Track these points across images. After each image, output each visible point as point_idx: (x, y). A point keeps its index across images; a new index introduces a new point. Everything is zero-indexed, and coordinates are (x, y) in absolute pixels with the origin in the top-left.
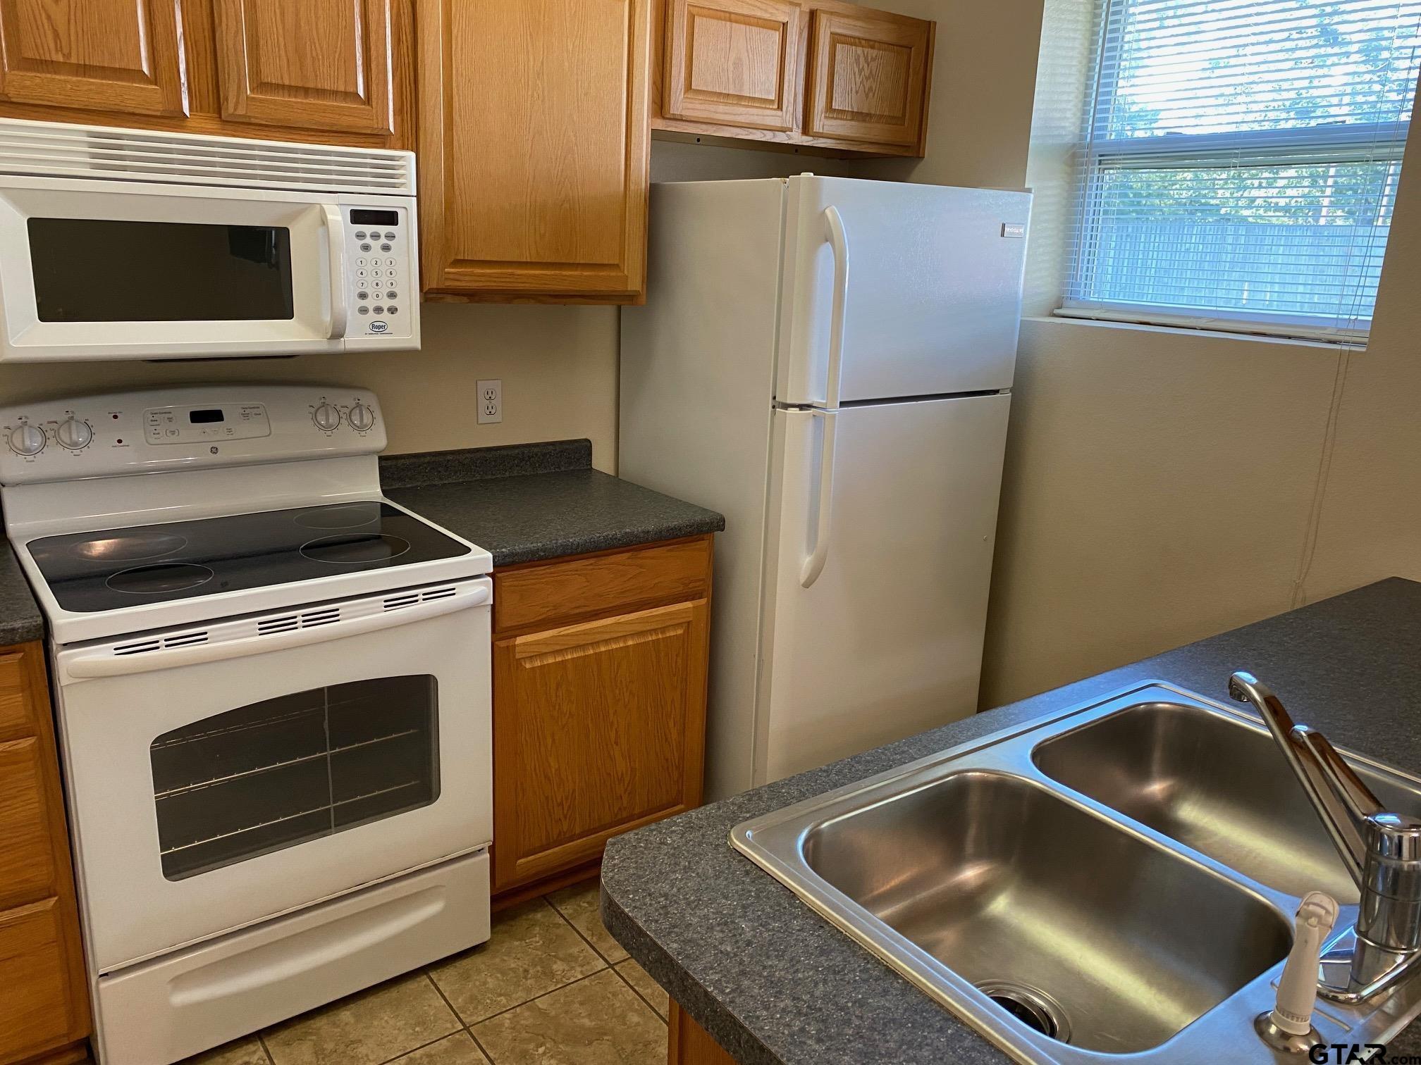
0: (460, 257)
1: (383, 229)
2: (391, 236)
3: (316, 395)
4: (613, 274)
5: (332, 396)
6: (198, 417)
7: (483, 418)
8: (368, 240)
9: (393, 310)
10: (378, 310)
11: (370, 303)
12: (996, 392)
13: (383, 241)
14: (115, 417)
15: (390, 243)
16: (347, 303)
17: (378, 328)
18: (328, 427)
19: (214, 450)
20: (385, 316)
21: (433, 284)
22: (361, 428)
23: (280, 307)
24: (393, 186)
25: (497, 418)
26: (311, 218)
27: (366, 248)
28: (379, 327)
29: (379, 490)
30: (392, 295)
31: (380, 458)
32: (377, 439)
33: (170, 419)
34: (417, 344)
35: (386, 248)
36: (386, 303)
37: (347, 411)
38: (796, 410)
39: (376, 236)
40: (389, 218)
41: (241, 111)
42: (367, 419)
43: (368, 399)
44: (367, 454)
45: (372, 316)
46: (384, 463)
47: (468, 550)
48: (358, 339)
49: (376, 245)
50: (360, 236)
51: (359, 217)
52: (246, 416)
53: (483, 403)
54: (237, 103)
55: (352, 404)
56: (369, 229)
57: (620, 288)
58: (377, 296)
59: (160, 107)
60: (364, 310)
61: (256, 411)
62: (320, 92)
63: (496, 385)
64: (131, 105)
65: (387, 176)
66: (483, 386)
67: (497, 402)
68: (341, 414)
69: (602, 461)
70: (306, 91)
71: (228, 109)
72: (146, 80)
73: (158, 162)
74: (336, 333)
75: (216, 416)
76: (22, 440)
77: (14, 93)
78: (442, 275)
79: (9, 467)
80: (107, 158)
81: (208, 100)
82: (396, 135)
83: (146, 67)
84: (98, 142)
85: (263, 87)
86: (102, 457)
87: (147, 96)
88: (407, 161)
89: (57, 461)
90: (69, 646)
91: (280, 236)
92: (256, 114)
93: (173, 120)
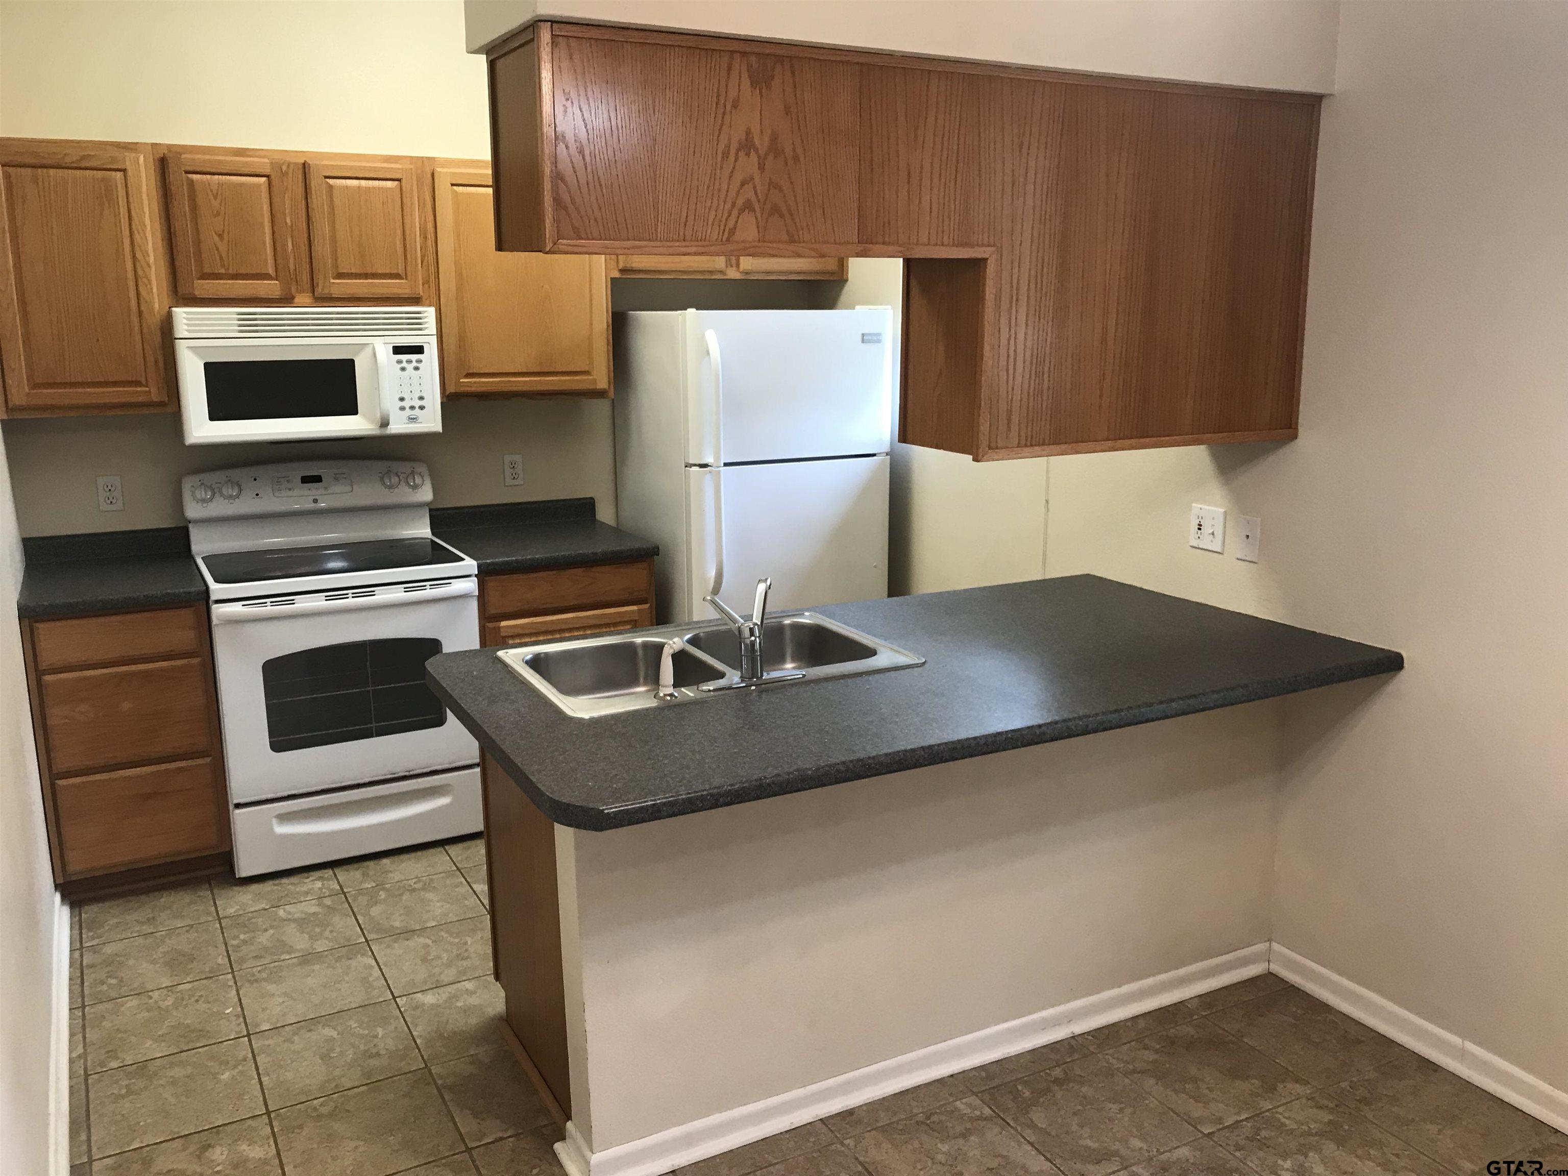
0: (471, 371)
1: (414, 357)
2: (419, 361)
3: (382, 465)
4: (586, 377)
5: (395, 465)
6: (306, 480)
7: (508, 482)
8: (404, 364)
9: (422, 408)
10: (412, 408)
11: (407, 404)
12: (874, 455)
13: (414, 364)
14: (255, 480)
15: (418, 365)
16: (390, 405)
17: (412, 419)
18: (391, 487)
19: (315, 501)
20: (417, 412)
21: (451, 389)
22: (415, 487)
23: (351, 408)
24: (420, 329)
25: (519, 481)
26: (368, 351)
27: (403, 369)
28: (414, 419)
29: (429, 530)
30: (421, 398)
31: (430, 510)
32: (426, 494)
33: (288, 481)
34: (440, 429)
35: (417, 369)
36: (418, 403)
37: (405, 476)
38: (697, 468)
39: (409, 362)
40: (419, 350)
41: (326, 291)
42: (418, 480)
43: (423, 469)
44: (420, 505)
45: (408, 412)
46: (434, 513)
47: (462, 559)
48: (398, 426)
49: (410, 367)
50: (399, 362)
51: (398, 350)
52: (336, 479)
53: (508, 471)
54: (323, 287)
55: (409, 471)
56: (404, 357)
57: (591, 387)
58: (411, 399)
59: (278, 293)
60: (402, 409)
61: (344, 476)
62: (375, 276)
63: (518, 458)
64: (262, 293)
65: (416, 323)
66: (508, 459)
67: (519, 469)
68: (401, 478)
69: (605, 514)
70: (366, 276)
71: (319, 290)
72: (271, 278)
73: (276, 326)
74: (385, 424)
75: (317, 479)
76: (201, 494)
77: (198, 293)
78: (458, 383)
79: (193, 510)
80: (248, 325)
81: (307, 286)
82: (425, 297)
83: (271, 271)
84: (242, 317)
85: (340, 276)
86: (246, 505)
87: (271, 287)
88: (429, 313)
89: (220, 507)
90: (218, 602)
91: (349, 365)
92: (336, 292)
93: (286, 300)
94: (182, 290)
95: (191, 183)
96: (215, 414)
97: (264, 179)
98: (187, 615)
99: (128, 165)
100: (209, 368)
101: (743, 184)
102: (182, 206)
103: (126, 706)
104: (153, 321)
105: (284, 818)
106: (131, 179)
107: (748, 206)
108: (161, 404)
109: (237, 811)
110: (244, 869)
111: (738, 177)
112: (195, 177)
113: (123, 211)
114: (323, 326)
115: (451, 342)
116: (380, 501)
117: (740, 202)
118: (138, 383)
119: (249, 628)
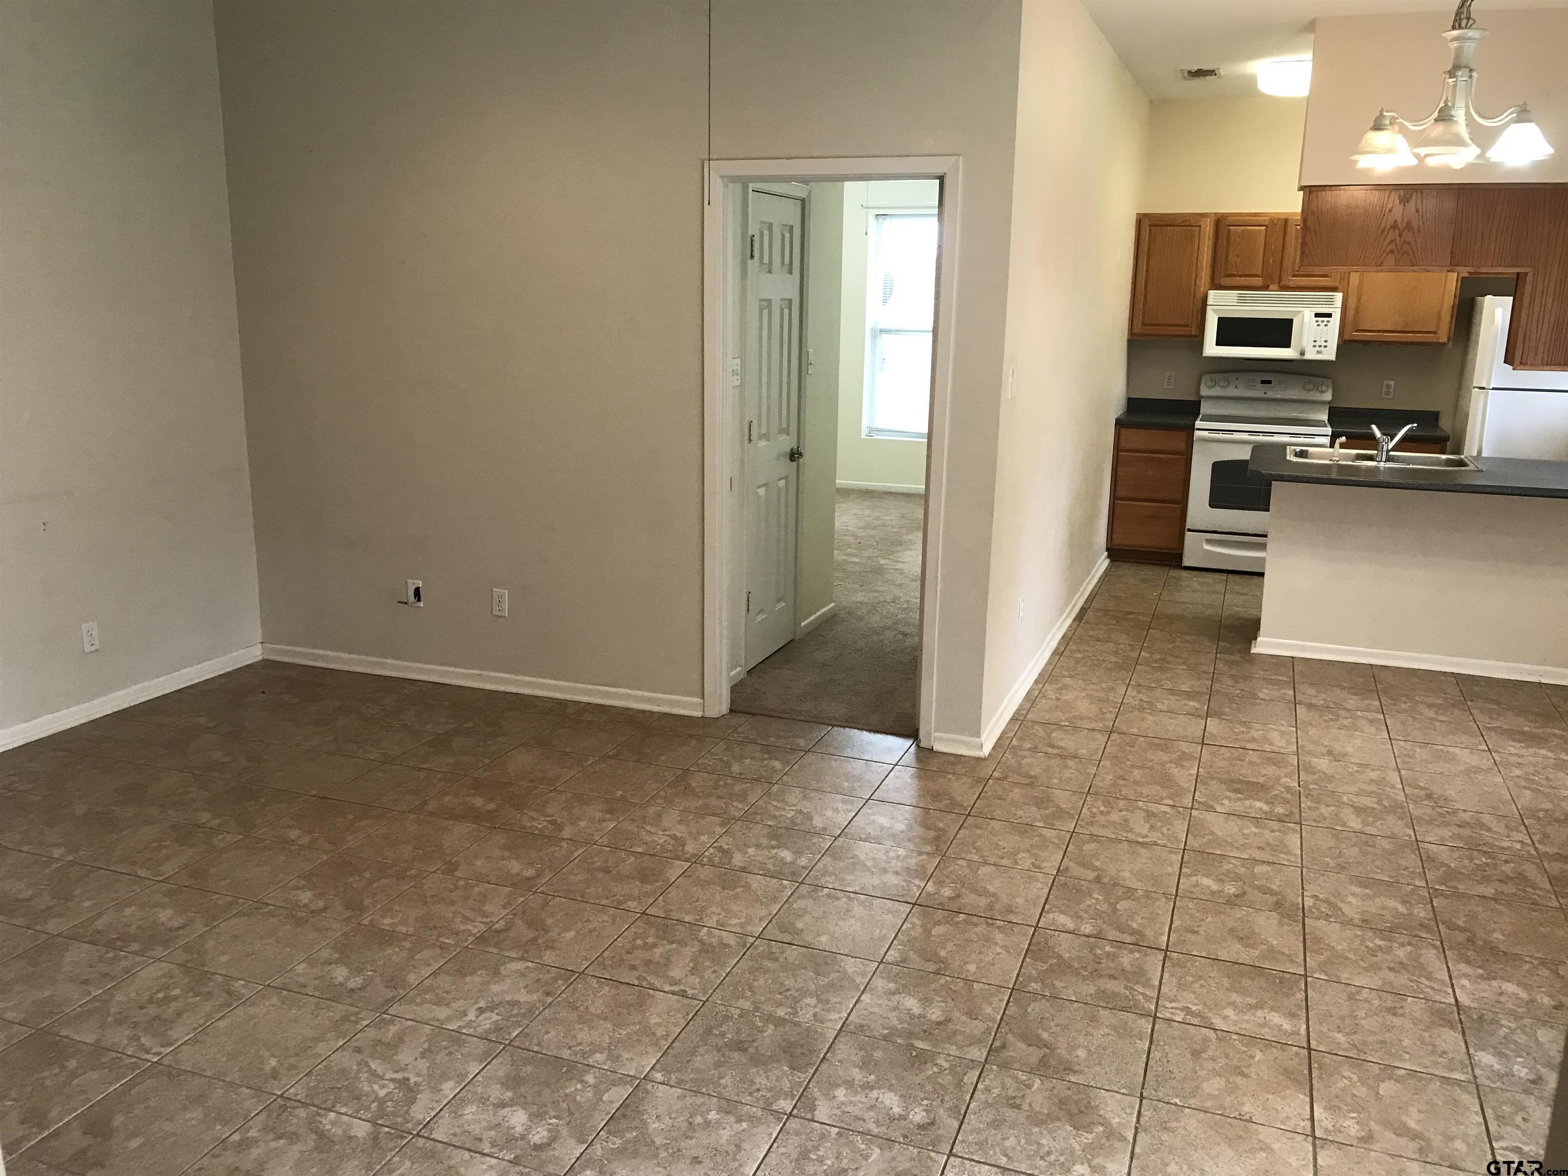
0: (1359, 329)
1: (1326, 319)
2: (1328, 322)
3: (1306, 379)
4: (1431, 336)
5: (1313, 379)
6: (1263, 382)
7: (1384, 396)
8: (1319, 323)
9: (1325, 347)
10: (1320, 346)
11: (1317, 344)
13: (1326, 323)
14: (1237, 379)
16: (1309, 343)
17: (1318, 352)
18: (1309, 391)
19: (1266, 393)
20: (1322, 348)
21: (1347, 337)
22: (1322, 392)
23: (1287, 345)
24: (1332, 305)
25: (1391, 397)
26: (1300, 315)
27: (1318, 326)
28: (1320, 352)
29: (1327, 418)
30: (1326, 341)
31: (1329, 406)
32: (1328, 396)
33: (1253, 382)
34: (1334, 359)
35: (1326, 325)
36: (1323, 344)
37: (1316, 384)
38: (1478, 390)
39: (1323, 321)
40: (1329, 315)
41: (1286, 283)
42: (1324, 388)
43: (1329, 382)
44: (1324, 402)
45: (1317, 348)
46: (1332, 409)
48: (1310, 355)
49: (1323, 324)
50: (1317, 321)
51: (1317, 315)
52: (1280, 383)
53: (1385, 389)
55: (1319, 382)
56: (1320, 319)
57: (1434, 342)
58: (1321, 341)
59: (1261, 284)
60: (1314, 346)
61: (1284, 382)
62: (1313, 276)
63: (1391, 383)
65: (1330, 301)
66: (1385, 382)
67: (1393, 389)
68: (1314, 386)
69: (1445, 421)
71: (1283, 283)
72: (1258, 276)
73: (1255, 301)
74: (1303, 353)
75: (1269, 382)
76: (1209, 384)
77: (1222, 284)
78: (1351, 335)
79: (1204, 391)
80: (1242, 300)
81: (1277, 280)
82: (1340, 287)
83: (1259, 272)
84: (1240, 296)
85: (1294, 276)
86: (1231, 392)
87: (1258, 281)
88: (1339, 297)
89: (1217, 392)
90: (1198, 429)
91: (1290, 321)
92: (1291, 284)
93: (1265, 288)
94: (1216, 282)
95: (1229, 230)
96: (1219, 343)
97: (1263, 228)
98: (1183, 435)
99: (1201, 223)
100: (1220, 320)
101: (1390, 242)
102: (1222, 242)
103: (1149, 473)
104: (1200, 295)
105: (1209, 541)
106: (1202, 230)
107: (1392, 251)
108: (1196, 336)
109: (1188, 533)
110: (1186, 562)
111: (1388, 240)
112: (1232, 228)
113: (1196, 246)
114: (1281, 301)
115: (1351, 313)
116: (1302, 398)
117: (1388, 250)
118: (1187, 326)
119: (1211, 445)
